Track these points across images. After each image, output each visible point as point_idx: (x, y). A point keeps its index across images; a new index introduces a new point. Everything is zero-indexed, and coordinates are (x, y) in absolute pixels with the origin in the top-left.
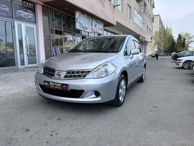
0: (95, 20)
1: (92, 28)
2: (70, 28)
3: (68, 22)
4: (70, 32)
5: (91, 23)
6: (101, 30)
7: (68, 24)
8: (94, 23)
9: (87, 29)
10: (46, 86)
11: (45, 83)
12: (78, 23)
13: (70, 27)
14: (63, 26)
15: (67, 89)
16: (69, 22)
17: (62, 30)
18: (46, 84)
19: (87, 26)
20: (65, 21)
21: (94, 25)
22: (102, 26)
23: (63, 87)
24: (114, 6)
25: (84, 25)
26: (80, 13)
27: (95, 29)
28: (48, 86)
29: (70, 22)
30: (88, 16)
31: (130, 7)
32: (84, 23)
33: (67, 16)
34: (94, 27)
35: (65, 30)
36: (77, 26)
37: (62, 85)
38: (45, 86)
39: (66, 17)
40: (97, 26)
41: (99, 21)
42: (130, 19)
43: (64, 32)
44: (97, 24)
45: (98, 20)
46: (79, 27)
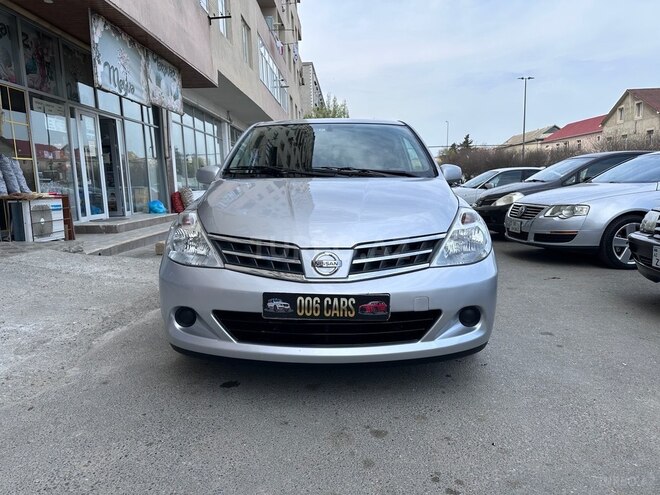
0: (155, 60)
1: (148, 89)
2: (52, 84)
3: (41, 58)
4: (54, 97)
5: (143, 68)
6: (175, 98)
7: (44, 65)
8: (153, 68)
9: (132, 90)
10: (276, 312)
11: (270, 305)
12: (102, 64)
13: (51, 78)
14: (27, 74)
15: (382, 313)
16: (47, 59)
17: (25, 89)
18: (279, 304)
19: (131, 79)
20: (30, 53)
21: (152, 76)
22: (176, 83)
23: (363, 309)
24: (210, 19)
25: (122, 77)
26: (107, 28)
27: (157, 93)
28: (286, 313)
29: (53, 58)
30: (132, 42)
31: (249, 29)
32: (122, 69)
33: (38, 33)
34: (153, 86)
35: (32, 87)
36: (99, 75)
37: (361, 299)
38: (272, 314)
39: (32, 36)
40: (163, 83)
41: (168, 64)
42: (251, 66)
43: (32, 95)
44: (161, 74)
45: (163, 62)
46: (107, 80)
